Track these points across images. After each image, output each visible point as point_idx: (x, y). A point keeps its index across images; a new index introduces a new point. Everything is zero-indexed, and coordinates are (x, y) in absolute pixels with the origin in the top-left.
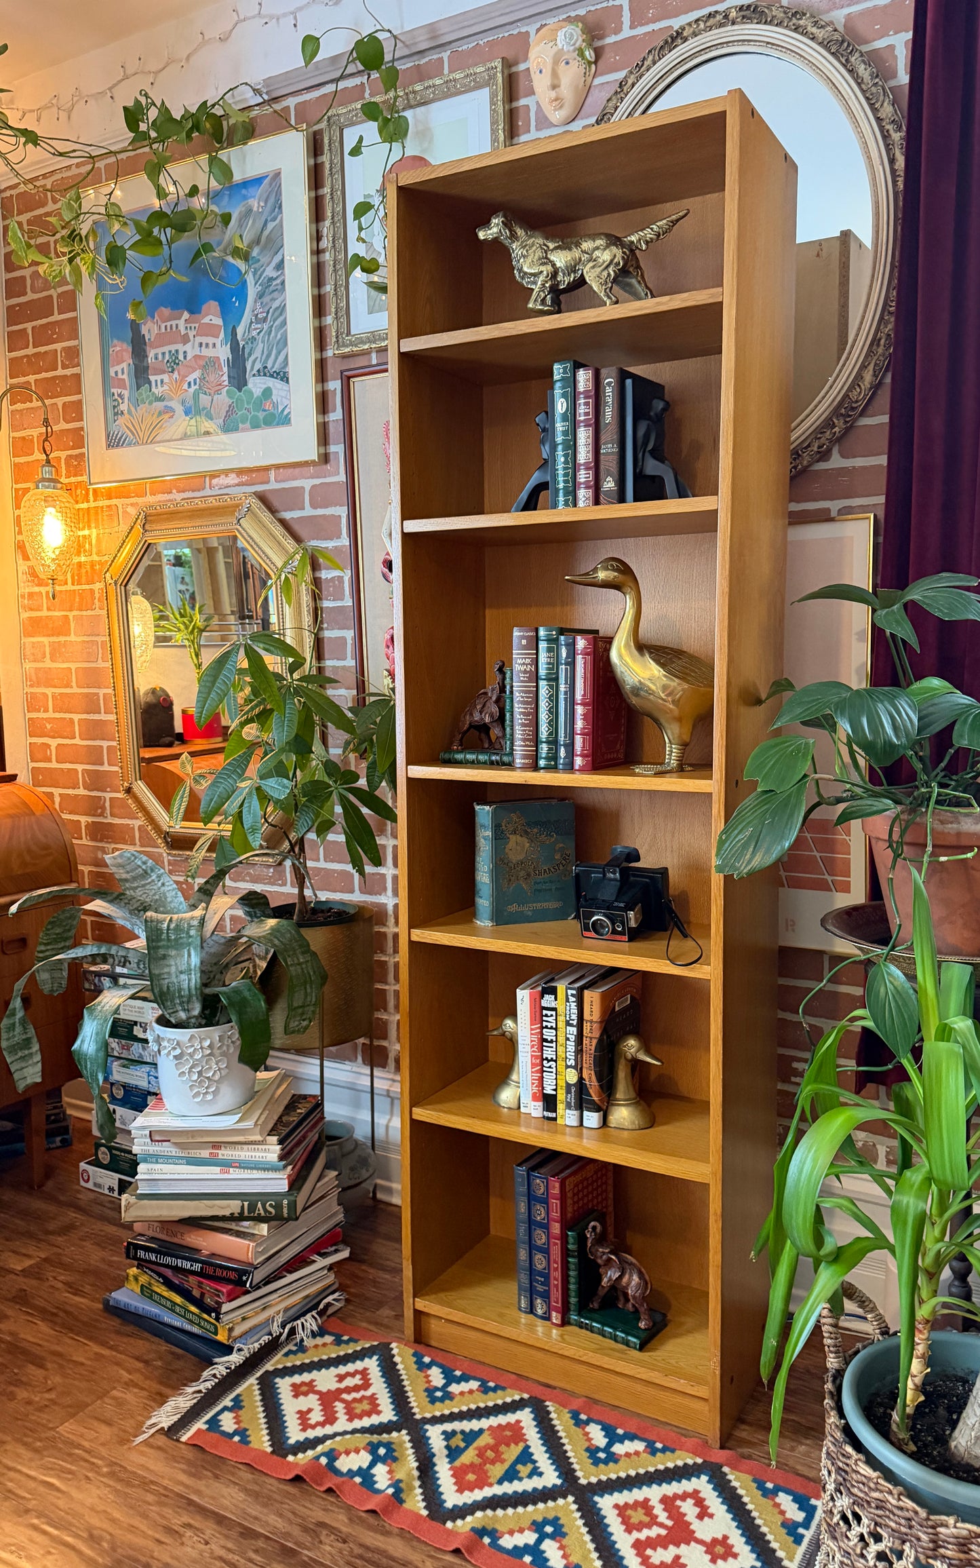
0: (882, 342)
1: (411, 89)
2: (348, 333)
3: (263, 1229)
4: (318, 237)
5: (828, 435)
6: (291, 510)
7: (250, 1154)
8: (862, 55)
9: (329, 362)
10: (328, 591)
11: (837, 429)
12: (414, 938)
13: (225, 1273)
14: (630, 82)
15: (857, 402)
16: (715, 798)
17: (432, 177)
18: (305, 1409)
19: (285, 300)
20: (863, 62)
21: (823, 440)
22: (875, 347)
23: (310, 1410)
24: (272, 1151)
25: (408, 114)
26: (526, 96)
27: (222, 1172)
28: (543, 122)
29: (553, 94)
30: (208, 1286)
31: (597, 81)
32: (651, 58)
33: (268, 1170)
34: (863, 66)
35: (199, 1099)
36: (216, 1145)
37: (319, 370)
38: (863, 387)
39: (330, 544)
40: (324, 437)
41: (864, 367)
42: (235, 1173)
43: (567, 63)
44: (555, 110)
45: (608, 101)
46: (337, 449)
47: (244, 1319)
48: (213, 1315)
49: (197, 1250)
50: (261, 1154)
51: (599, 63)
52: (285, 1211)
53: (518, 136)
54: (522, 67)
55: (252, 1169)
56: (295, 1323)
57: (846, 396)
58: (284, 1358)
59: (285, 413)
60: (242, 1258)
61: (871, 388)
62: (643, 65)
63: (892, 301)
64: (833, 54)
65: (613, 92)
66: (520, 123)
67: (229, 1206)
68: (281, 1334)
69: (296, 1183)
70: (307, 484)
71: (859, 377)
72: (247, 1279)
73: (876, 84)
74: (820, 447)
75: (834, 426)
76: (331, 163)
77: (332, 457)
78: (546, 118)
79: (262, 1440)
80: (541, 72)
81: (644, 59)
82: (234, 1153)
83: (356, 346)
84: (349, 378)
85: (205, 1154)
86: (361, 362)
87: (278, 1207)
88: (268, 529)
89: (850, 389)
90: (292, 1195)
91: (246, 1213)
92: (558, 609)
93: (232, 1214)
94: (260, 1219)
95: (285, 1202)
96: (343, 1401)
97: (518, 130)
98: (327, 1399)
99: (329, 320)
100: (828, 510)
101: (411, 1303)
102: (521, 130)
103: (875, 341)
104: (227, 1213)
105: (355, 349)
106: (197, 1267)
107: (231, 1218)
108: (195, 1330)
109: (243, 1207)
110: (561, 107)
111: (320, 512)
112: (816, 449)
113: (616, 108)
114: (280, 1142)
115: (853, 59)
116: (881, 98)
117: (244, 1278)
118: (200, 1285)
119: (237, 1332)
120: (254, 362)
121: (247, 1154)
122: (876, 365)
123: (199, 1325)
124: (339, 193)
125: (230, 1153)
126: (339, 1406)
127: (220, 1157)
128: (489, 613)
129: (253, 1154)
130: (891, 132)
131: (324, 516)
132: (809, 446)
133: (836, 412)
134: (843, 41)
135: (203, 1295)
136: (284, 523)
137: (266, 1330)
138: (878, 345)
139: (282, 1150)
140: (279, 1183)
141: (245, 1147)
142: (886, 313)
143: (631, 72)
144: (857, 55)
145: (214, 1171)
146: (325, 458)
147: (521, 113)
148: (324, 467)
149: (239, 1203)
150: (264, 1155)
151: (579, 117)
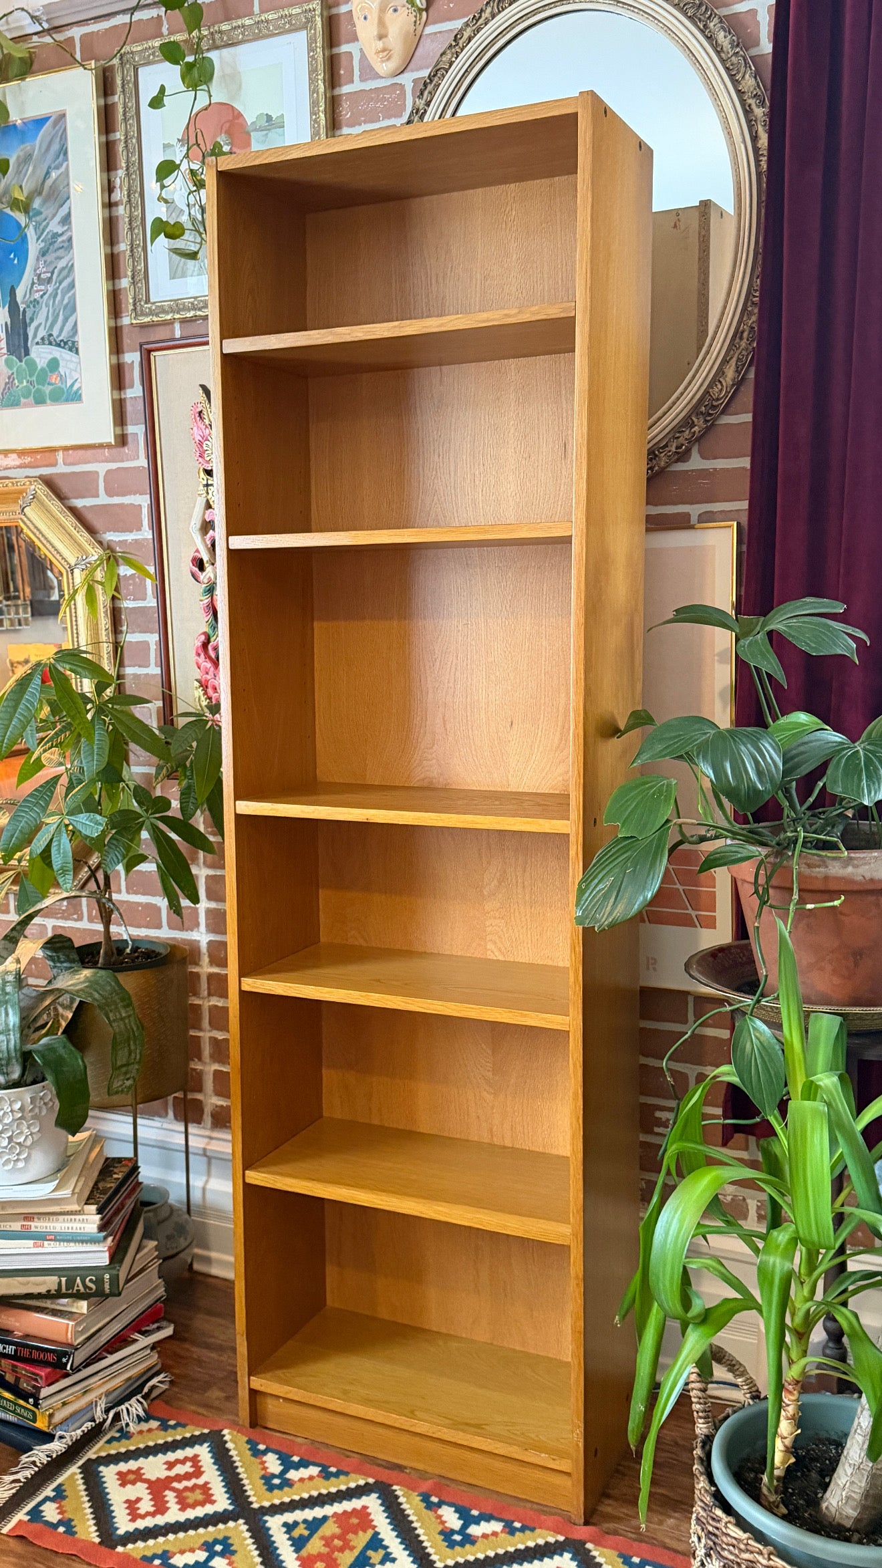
0: (745, 335)
1: (216, 28)
2: (148, 301)
3: (83, 1306)
4: (109, 188)
5: (687, 434)
6: (83, 497)
7: (67, 1225)
8: (721, 22)
9: (125, 331)
10: (128, 589)
11: (696, 429)
12: (245, 988)
13: (42, 1356)
14: (466, 35)
15: (718, 399)
16: (572, 839)
17: (257, 162)
18: (133, 1499)
19: (72, 258)
20: (722, 28)
21: (681, 440)
22: (737, 340)
23: (138, 1500)
24: (90, 1221)
25: (213, 55)
26: (348, 42)
27: (35, 1246)
28: (368, 72)
29: (380, 45)
30: (23, 1368)
31: (429, 30)
32: (489, 10)
33: (86, 1242)
34: (722, 34)
35: (10, 1166)
36: (29, 1217)
37: (113, 338)
38: (724, 384)
39: (129, 537)
40: (120, 417)
41: (725, 361)
42: (49, 1247)
43: (395, 10)
44: (383, 62)
45: (441, 55)
46: (136, 430)
47: (64, 1404)
48: (31, 1400)
49: (8, 1331)
50: (79, 1225)
51: (431, 11)
52: (107, 1286)
53: (340, 86)
54: (343, 9)
55: (68, 1241)
56: (120, 1408)
57: (707, 392)
58: (108, 1445)
59: (75, 388)
60: (62, 1339)
61: (733, 385)
62: (480, 17)
63: (757, 290)
64: (689, 18)
65: (447, 45)
66: (342, 72)
67: (44, 1283)
68: (105, 1421)
69: (117, 1255)
70: (101, 468)
71: (721, 372)
72: (68, 1361)
73: (736, 54)
74: (677, 448)
75: (693, 425)
76: (125, 107)
77: (130, 439)
78: (372, 69)
79: (89, 1531)
80: (365, 18)
81: (482, 10)
82: (48, 1225)
83: (157, 315)
84: (149, 351)
85: (16, 1226)
86: (161, 334)
87: (99, 1282)
88: (57, 520)
89: (710, 386)
90: (114, 1268)
91: (64, 1290)
92: (395, 623)
93: (49, 1291)
94: (79, 1296)
95: (107, 1276)
96: (174, 1490)
97: (339, 78)
98: (158, 1488)
99: (124, 283)
100: (688, 515)
101: (246, 1382)
102: (343, 80)
103: (738, 334)
104: (43, 1290)
105: (155, 319)
106: (10, 1349)
107: (48, 1296)
108: (10, 1417)
109: (60, 1284)
110: (388, 59)
111: (116, 500)
112: (674, 449)
113: (451, 64)
114: (99, 1211)
115: (712, 25)
116: (743, 69)
117: (64, 1360)
118: (14, 1369)
119: (58, 1417)
120: (37, 329)
121: (63, 1225)
122: (738, 360)
123: (14, 1412)
124: (134, 141)
125: (45, 1224)
126: (170, 1496)
127: (33, 1229)
128: (316, 624)
129: (70, 1225)
130: (754, 106)
131: (121, 506)
132: (666, 446)
133: (695, 410)
134: (700, 5)
135: (17, 1379)
136: (74, 511)
137: (88, 1416)
138: (741, 338)
139: (102, 1219)
140: (98, 1255)
141: (61, 1218)
142: (749, 304)
143: (467, 25)
144: (716, 20)
145: (27, 1245)
146: (122, 440)
147: (344, 61)
148: (122, 449)
149: (55, 1279)
150: (82, 1225)
151: (409, 68)
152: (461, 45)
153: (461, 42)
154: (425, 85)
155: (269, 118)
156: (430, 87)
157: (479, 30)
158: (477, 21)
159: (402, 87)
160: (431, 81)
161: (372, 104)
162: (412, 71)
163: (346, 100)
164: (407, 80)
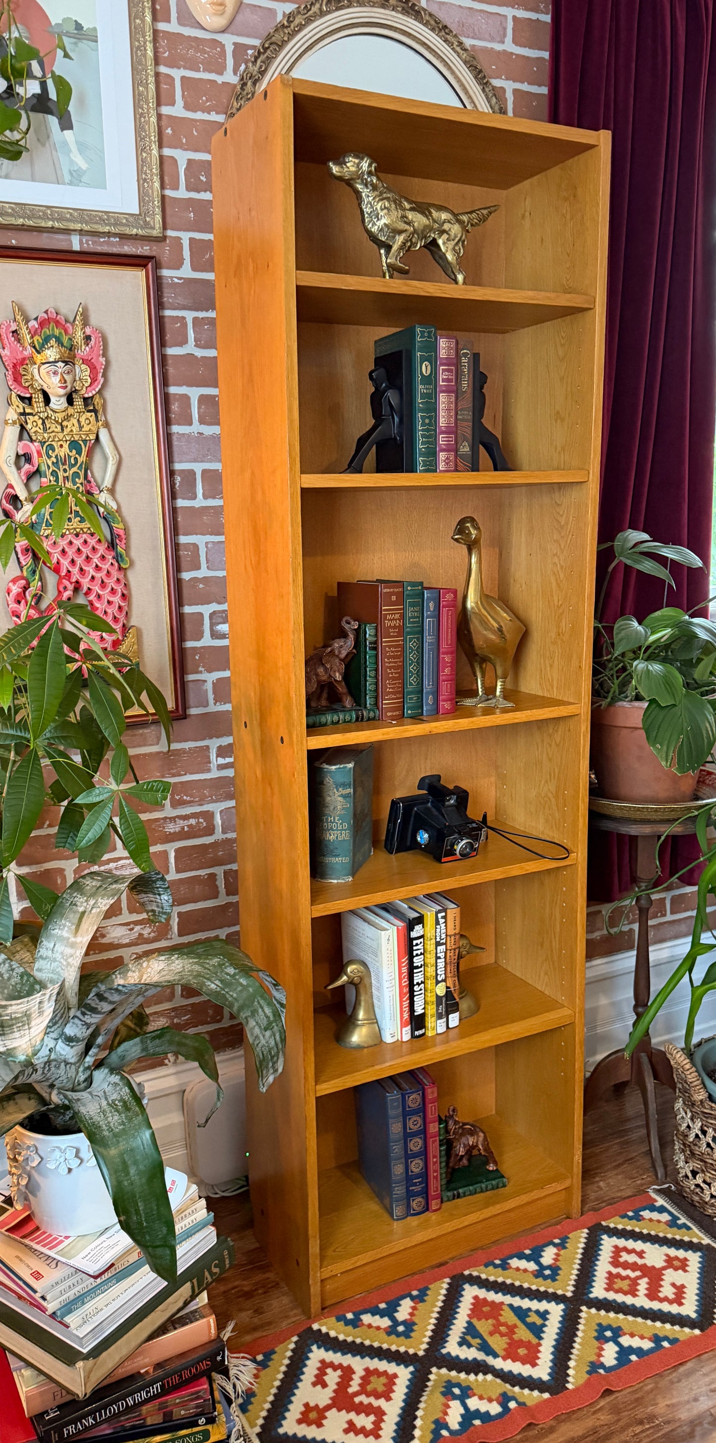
7: (180, 1226)
12: (313, 915)
33: (198, 1232)
34: (494, 99)
48: (201, 1421)
50: (190, 1219)
52: (227, 1262)
55: (184, 1241)
60: (204, 1340)
64: (474, 78)
72: (223, 1356)
87: (221, 1263)
93: (185, 1302)
95: (226, 1253)
104: (181, 1304)
106: (155, 1389)
109: (193, 1287)
110: (222, 13)
117: (219, 1358)
118: (162, 1406)
129: (183, 1224)
134: (481, 70)
144: (490, 87)
150: (193, 1217)
151: (229, 30)
152: (292, 27)
153: (292, 26)
154: (259, 53)
155: (79, 27)
156: (262, 57)
157: (309, 21)
158: (308, 11)
159: (223, 46)
160: (264, 53)
161: (191, 52)
162: (233, 34)
163: (163, 39)
164: (228, 41)
